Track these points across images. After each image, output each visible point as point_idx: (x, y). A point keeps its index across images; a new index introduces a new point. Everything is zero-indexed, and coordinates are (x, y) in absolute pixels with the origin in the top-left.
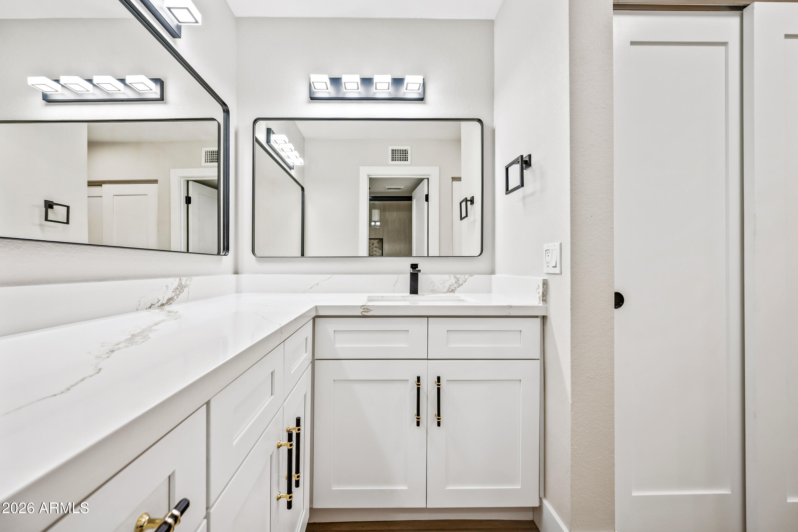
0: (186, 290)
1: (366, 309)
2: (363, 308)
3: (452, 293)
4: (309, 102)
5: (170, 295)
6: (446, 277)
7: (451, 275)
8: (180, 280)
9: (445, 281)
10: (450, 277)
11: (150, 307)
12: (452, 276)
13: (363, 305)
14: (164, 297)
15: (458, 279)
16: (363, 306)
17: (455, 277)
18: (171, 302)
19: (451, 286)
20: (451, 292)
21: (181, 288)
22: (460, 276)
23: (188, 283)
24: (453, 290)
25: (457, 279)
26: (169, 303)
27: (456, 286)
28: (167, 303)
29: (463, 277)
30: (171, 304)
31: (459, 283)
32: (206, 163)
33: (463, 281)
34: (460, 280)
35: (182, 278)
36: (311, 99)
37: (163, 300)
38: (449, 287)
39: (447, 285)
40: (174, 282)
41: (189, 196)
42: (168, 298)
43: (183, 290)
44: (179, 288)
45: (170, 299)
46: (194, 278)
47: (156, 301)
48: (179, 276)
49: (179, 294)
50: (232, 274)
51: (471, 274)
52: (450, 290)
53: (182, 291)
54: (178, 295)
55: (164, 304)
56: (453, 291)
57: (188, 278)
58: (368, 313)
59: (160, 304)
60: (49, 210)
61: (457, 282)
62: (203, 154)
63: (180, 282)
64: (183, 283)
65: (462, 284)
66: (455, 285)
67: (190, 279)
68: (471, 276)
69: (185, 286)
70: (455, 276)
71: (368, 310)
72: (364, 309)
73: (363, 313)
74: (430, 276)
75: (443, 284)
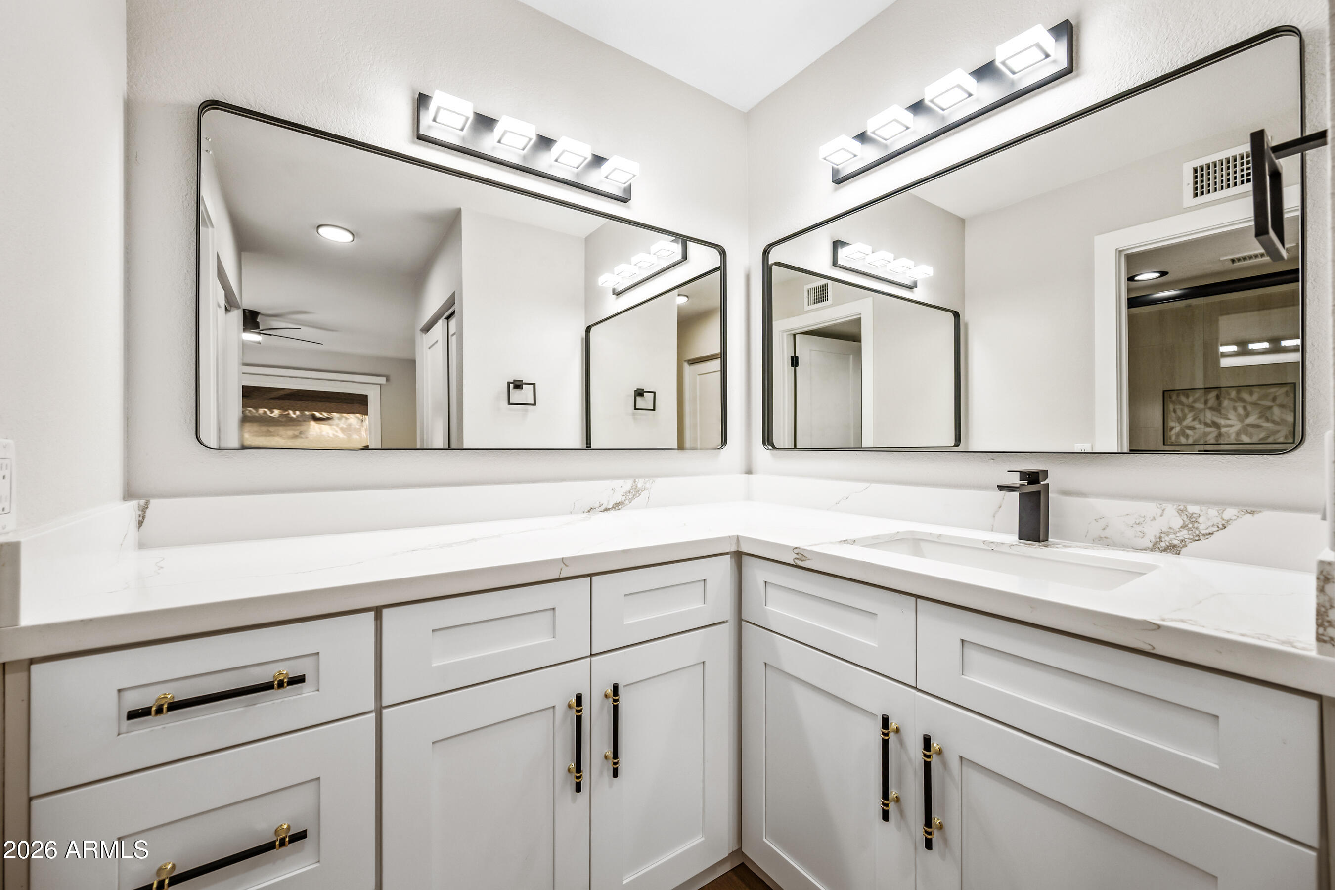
0: (644, 495)
1: (801, 554)
2: (796, 551)
3: (1170, 555)
4: (836, 190)
5: (618, 498)
6: (1149, 508)
7: (1164, 505)
8: (635, 481)
9: (1143, 519)
10: (1164, 510)
11: (589, 511)
12: (1171, 510)
13: (796, 546)
14: (608, 501)
15: (1193, 519)
16: (796, 548)
17: (1180, 512)
18: (620, 507)
19: (1168, 535)
20: (1165, 550)
21: (635, 492)
22: (1201, 510)
23: (648, 485)
24: (1175, 546)
25: (1190, 517)
26: (617, 508)
27: (1187, 537)
28: (613, 508)
29: (1213, 512)
30: (619, 509)
31: (1197, 528)
32: (810, 306)
33: (1213, 525)
34: (1200, 520)
35: (637, 480)
36: (838, 184)
37: (608, 505)
38: (1160, 538)
39: (1152, 531)
40: (627, 484)
41: (797, 356)
42: (615, 502)
43: (640, 495)
44: (632, 491)
45: (618, 503)
46: (659, 480)
47: (598, 505)
48: (635, 477)
49: (633, 499)
50: (741, 473)
51: (1251, 509)
52: (1163, 545)
53: (638, 495)
54: (631, 500)
55: (609, 509)
56: (1174, 549)
57: (647, 479)
58: (803, 562)
59: (603, 508)
60: (638, 398)
61: (1190, 526)
62: (806, 294)
63: (634, 484)
64: (640, 485)
65: (1210, 534)
66: (1179, 534)
67: (651, 481)
68: (1252, 513)
69: (643, 489)
70: (1181, 507)
71: (805, 559)
72: (797, 554)
73: (796, 561)
74: (1092, 501)
75: (1135, 526)
